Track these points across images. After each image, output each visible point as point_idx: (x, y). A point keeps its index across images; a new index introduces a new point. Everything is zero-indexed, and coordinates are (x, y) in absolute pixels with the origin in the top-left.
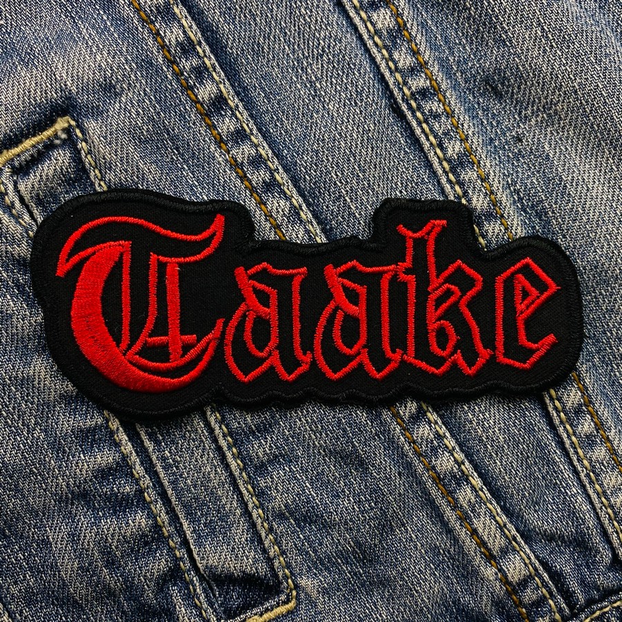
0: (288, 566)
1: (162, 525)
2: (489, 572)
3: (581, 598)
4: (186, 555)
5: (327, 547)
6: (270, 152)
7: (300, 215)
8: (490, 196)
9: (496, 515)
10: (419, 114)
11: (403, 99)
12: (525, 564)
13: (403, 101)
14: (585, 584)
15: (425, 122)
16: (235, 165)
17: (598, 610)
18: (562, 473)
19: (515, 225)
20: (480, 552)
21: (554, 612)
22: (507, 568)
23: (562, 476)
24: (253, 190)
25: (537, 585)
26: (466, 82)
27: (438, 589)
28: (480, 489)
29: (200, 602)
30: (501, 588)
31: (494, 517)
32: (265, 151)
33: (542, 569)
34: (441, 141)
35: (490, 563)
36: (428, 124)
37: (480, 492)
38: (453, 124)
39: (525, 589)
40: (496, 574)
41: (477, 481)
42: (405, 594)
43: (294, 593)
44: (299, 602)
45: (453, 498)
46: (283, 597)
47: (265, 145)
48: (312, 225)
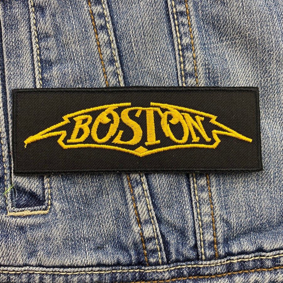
0: (51, 194)
1: (4, 156)
2: (136, 228)
3: (174, 257)
4: (9, 174)
5: (72, 192)
6: (109, 14)
7: (111, 45)
8: (194, 66)
9: (148, 204)
10: (176, 22)
11: (172, 13)
12: (153, 231)
13: (172, 14)
14: (178, 251)
15: (178, 26)
16: (92, 14)
17: (180, 265)
18: (185, 198)
19: (201, 83)
20: (136, 218)
21: (159, 259)
22: (145, 230)
23: (184, 199)
24: (95, 27)
25: (156, 243)
26: (202, 16)
27: (113, 229)
28: (145, 190)
29: (7, 196)
30: (139, 238)
31: (147, 205)
32: (107, 12)
33: (161, 237)
34: (182, 36)
35: (138, 225)
36: (179, 27)
37: (145, 192)
38: (189, 30)
39: (150, 243)
40: (139, 231)
41: (145, 186)
42: (97, 225)
43: (49, 207)
44: (50, 212)
45: (133, 190)
46: (44, 207)
47: (108, 10)
48: (115, 51)
